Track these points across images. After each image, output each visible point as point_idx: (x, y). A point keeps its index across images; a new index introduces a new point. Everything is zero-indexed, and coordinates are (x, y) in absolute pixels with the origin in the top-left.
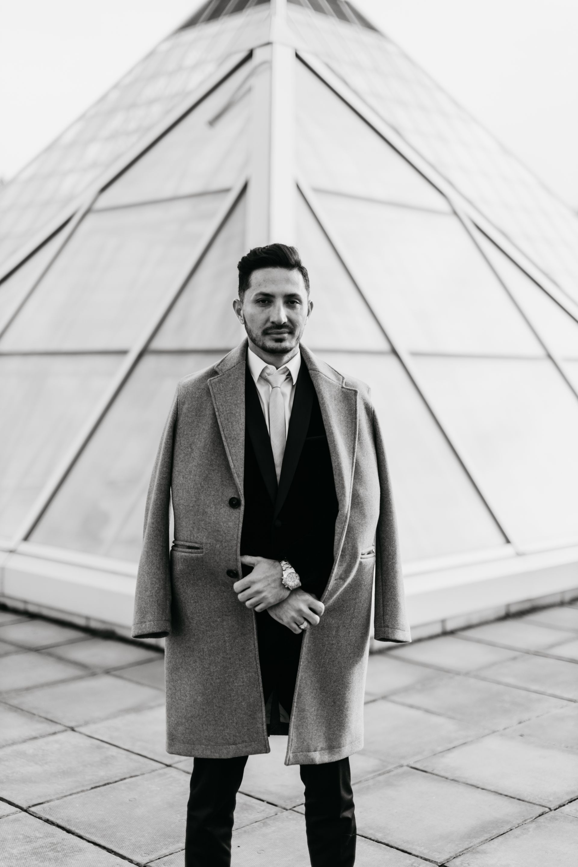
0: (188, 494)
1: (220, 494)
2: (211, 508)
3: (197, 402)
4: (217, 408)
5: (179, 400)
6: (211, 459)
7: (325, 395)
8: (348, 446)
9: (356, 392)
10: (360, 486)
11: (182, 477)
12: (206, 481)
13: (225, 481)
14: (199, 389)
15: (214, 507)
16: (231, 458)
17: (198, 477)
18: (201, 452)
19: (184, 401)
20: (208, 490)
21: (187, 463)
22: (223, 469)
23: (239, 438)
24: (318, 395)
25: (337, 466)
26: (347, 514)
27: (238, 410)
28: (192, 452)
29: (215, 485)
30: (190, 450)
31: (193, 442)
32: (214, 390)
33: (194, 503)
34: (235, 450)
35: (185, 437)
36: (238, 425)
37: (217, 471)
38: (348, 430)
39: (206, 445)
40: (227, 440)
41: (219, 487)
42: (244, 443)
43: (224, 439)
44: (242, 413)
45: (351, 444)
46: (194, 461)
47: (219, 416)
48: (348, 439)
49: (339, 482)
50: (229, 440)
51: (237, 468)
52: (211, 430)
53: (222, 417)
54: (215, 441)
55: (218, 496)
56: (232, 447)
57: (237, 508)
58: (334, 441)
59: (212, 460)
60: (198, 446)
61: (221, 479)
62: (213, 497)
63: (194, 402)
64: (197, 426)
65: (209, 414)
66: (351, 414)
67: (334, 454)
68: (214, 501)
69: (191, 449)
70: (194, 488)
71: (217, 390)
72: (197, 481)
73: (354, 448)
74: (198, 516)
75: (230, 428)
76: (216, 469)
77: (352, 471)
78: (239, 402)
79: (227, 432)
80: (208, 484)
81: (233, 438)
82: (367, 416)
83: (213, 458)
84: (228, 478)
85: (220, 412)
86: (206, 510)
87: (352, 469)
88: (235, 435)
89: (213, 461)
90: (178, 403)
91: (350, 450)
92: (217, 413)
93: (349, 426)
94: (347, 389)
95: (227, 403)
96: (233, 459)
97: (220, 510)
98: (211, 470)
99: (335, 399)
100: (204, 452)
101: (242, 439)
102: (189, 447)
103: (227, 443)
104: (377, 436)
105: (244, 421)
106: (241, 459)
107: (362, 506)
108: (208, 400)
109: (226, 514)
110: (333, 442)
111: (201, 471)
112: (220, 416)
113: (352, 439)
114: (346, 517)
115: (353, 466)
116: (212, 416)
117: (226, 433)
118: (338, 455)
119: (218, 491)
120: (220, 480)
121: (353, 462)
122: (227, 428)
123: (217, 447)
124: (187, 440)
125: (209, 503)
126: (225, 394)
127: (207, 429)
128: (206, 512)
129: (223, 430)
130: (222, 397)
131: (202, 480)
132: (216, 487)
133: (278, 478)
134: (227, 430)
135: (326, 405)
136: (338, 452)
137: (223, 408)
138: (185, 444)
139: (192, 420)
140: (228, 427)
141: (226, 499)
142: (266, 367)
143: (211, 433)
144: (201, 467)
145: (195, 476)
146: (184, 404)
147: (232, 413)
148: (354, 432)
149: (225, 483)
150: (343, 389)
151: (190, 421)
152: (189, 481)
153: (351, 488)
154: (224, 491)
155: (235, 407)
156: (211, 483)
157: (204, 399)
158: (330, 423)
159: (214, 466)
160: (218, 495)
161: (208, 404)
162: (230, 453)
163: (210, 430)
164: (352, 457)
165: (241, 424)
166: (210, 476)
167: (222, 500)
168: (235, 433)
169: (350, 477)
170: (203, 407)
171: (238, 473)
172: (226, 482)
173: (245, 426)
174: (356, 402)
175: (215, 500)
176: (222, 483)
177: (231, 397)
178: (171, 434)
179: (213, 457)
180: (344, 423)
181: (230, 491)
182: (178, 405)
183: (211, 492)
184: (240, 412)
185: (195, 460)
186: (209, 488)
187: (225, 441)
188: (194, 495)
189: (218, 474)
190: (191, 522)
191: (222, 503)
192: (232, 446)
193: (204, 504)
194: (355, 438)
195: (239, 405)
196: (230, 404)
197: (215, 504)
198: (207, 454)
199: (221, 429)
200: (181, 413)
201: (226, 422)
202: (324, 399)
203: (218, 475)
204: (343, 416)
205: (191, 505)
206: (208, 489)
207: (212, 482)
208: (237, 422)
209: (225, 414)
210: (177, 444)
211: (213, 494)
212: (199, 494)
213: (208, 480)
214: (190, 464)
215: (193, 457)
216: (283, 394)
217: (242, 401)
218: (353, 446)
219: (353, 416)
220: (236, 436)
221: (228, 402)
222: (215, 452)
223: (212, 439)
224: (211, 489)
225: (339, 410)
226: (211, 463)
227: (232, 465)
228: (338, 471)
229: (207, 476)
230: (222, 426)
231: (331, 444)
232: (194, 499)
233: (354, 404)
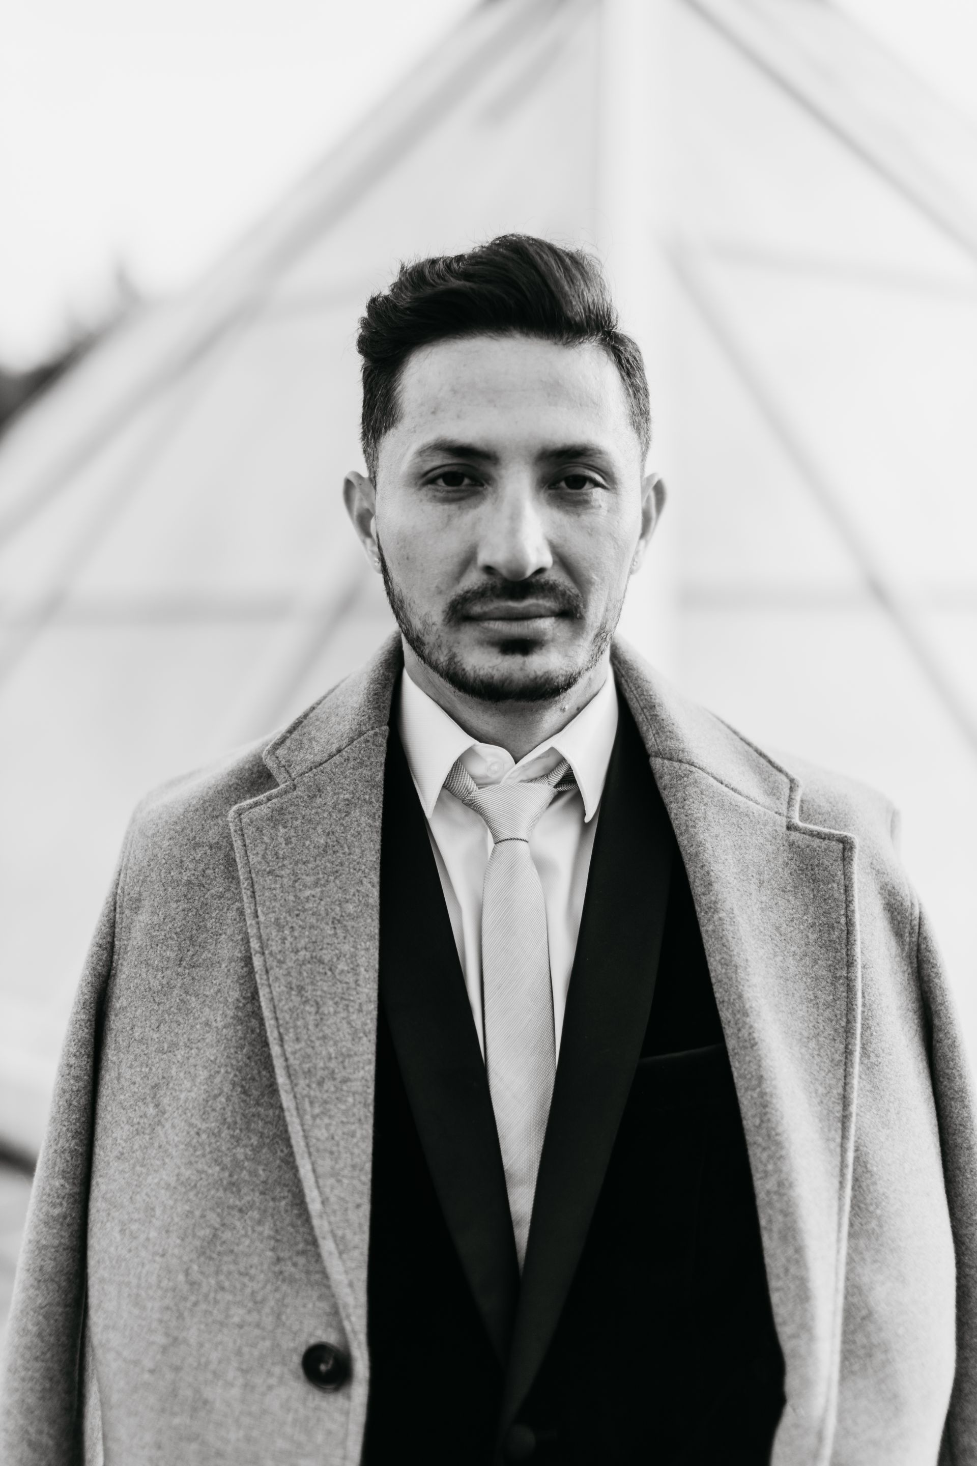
0: (136, 1311)
1: (268, 1321)
2: (229, 1385)
3: (183, 905)
4: (260, 938)
5: (123, 888)
6: (234, 1157)
7: (721, 867)
8: (821, 1090)
9: (846, 845)
10: (877, 1265)
11: (117, 1229)
12: (211, 1258)
13: (290, 1258)
14: (197, 845)
15: (240, 1381)
16: (309, 1167)
17: (178, 1241)
18: (191, 1125)
19: (140, 894)
20: (216, 1302)
21: (138, 1168)
22: (283, 1203)
23: (350, 1070)
24: (690, 868)
25: (776, 1193)
26: (823, 1420)
27: (346, 948)
28: (159, 1123)
29: (246, 1280)
30: (151, 1111)
31: (166, 1079)
32: (251, 857)
33: (159, 1357)
34: (327, 1126)
35: (138, 1051)
36: (343, 1014)
37: (256, 1214)
38: (821, 1019)
39: (216, 1097)
40: (294, 1085)
41: (264, 1287)
42: (371, 1090)
43: (281, 1079)
44: (362, 961)
45: (833, 1082)
46: (164, 1164)
47: (267, 972)
48: (818, 1059)
49: (787, 1271)
50: (302, 1083)
51: (334, 1212)
52: (236, 1031)
53: (277, 979)
54: (253, 1079)
55: (257, 1332)
56: (314, 1117)
57: (337, 1389)
58: (761, 1078)
59: (237, 1164)
60: (183, 1096)
61: (273, 1249)
62: (236, 1331)
63: (174, 905)
64: (183, 1008)
65: (231, 960)
66: (828, 946)
67: (760, 1140)
68: (239, 1353)
69: (157, 1106)
70: (159, 1287)
71: (264, 857)
72: (173, 1255)
73: (845, 1101)
74: (174, 1414)
75: (311, 1027)
76: (251, 1205)
77: (840, 1209)
78: (350, 908)
79: (297, 1047)
80: (217, 1273)
81: (320, 1073)
82: (893, 942)
83: (241, 1157)
84: (301, 1246)
85: (271, 954)
86: (208, 1393)
87: (841, 1198)
88: (330, 1058)
89: (243, 1168)
90: (115, 903)
91: (830, 1111)
92: (257, 962)
93: (824, 997)
94: (812, 834)
95: (302, 916)
96: (320, 1170)
97: (263, 1394)
98: (231, 1207)
99: (761, 883)
100: (204, 1126)
101: (362, 1073)
102: (149, 1099)
103: (295, 1097)
104: (936, 1022)
105: (374, 995)
106: (354, 1167)
107: (885, 1363)
108: (228, 895)
109: (290, 1418)
110: (754, 1082)
111: (189, 1214)
112: (271, 972)
113: (837, 1057)
114: (820, 1437)
115: (842, 1184)
116: (238, 968)
117: (294, 1053)
118: (779, 1145)
119: (258, 1304)
120: (269, 1254)
121: (843, 1165)
122: (295, 1027)
123: (258, 1104)
124: (141, 1066)
125: (220, 1362)
126: (294, 874)
127: (220, 1025)
128: (206, 1402)
129: (281, 1039)
130: (282, 886)
131: (194, 1256)
132: (252, 1286)
133: (522, 1235)
134: (298, 1040)
135: (722, 915)
136: (779, 1130)
137: (284, 939)
138: (134, 1083)
139: (164, 982)
140: (299, 1023)
141: (292, 1345)
142: (470, 752)
143: (234, 1043)
144: (191, 1195)
145: (167, 1232)
146: (138, 908)
147: (321, 962)
148: (843, 1024)
149: (289, 1269)
150: (794, 836)
151: (155, 985)
152: (143, 1253)
153: (837, 1290)
154: (286, 1306)
155: (336, 934)
156: (232, 1267)
157: (212, 891)
158: (740, 997)
159: (245, 1190)
160: (258, 1325)
161: (229, 915)
162: (308, 1145)
163: (230, 1032)
164: (839, 1140)
165: (360, 1010)
166: (227, 1235)
167: (276, 1346)
168: (331, 1050)
169: (833, 1236)
170: (209, 925)
171: (339, 1233)
172: (295, 1265)
173: (375, 1013)
174: (847, 889)
175: (246, 1350)
176: (277, 1269)
177: (318, 890)
178: (85, 1033)
179: (240, 1152)
180: (803, 986)
181: (310, 1306)
182: (115, 910)
183: (227, 1309)
184: (354, 956)
185: (167, 1160)
186: (223, 1289)
187: (288, 1087)
188: (161, 1321)
189: (259, 1229)
190: (148, 1437)
191: (273, 1364)
192: (317, 1110)
193: (199, 1364)
194: (848, 1052)
195: (350, 924)
196: (313, 920)
197: (244, 1366)
198: (217, 1135)
199: (272, 1035)
200: (126, 946)
201: (296, 1000)
202: (716, 886)
203: (261, 1233)
204: (795, 954)
205: (148, 1363)
206: (219, 1296)
207: (235, 1262)
208: (343, 1000)
209: (290, 964)
210: (108, 1077)
211: (236, 1319)
212: (180, 1316)
213: (219, 1254)
214: (148, 1174)
215: (160, 1147)
216: (542, 865)
217: (367, 905)
218: (840, 1090)
219: (837, 951)
220: (333, 1064)
221: (305, 910)
222: (248, 1129)
223: (240, 1070)
224: (229, 1297)
225: (777, 929)
226: (231, 1175)
227: (313, 1201)
228: (780, 1218)
229: (215, 1236)
230: (277, 1019)
231: (747, 1089)
232: (160, 1339)
233: (843, 897)
